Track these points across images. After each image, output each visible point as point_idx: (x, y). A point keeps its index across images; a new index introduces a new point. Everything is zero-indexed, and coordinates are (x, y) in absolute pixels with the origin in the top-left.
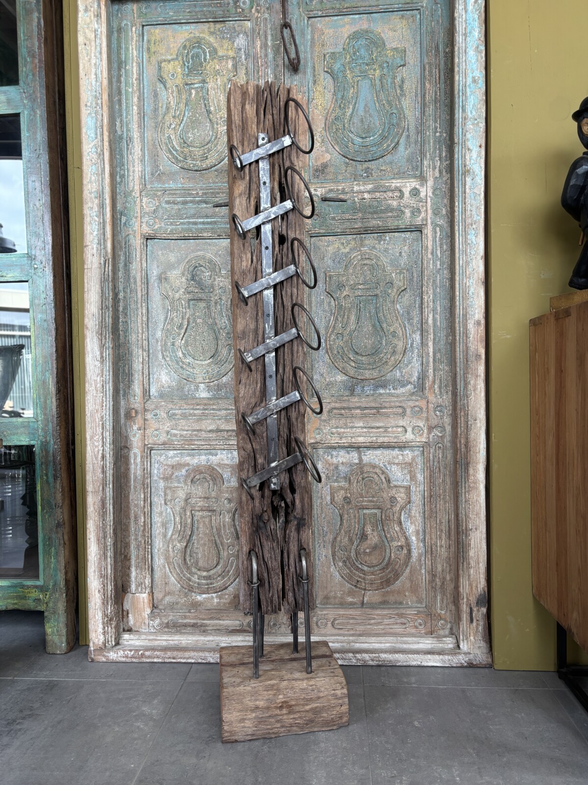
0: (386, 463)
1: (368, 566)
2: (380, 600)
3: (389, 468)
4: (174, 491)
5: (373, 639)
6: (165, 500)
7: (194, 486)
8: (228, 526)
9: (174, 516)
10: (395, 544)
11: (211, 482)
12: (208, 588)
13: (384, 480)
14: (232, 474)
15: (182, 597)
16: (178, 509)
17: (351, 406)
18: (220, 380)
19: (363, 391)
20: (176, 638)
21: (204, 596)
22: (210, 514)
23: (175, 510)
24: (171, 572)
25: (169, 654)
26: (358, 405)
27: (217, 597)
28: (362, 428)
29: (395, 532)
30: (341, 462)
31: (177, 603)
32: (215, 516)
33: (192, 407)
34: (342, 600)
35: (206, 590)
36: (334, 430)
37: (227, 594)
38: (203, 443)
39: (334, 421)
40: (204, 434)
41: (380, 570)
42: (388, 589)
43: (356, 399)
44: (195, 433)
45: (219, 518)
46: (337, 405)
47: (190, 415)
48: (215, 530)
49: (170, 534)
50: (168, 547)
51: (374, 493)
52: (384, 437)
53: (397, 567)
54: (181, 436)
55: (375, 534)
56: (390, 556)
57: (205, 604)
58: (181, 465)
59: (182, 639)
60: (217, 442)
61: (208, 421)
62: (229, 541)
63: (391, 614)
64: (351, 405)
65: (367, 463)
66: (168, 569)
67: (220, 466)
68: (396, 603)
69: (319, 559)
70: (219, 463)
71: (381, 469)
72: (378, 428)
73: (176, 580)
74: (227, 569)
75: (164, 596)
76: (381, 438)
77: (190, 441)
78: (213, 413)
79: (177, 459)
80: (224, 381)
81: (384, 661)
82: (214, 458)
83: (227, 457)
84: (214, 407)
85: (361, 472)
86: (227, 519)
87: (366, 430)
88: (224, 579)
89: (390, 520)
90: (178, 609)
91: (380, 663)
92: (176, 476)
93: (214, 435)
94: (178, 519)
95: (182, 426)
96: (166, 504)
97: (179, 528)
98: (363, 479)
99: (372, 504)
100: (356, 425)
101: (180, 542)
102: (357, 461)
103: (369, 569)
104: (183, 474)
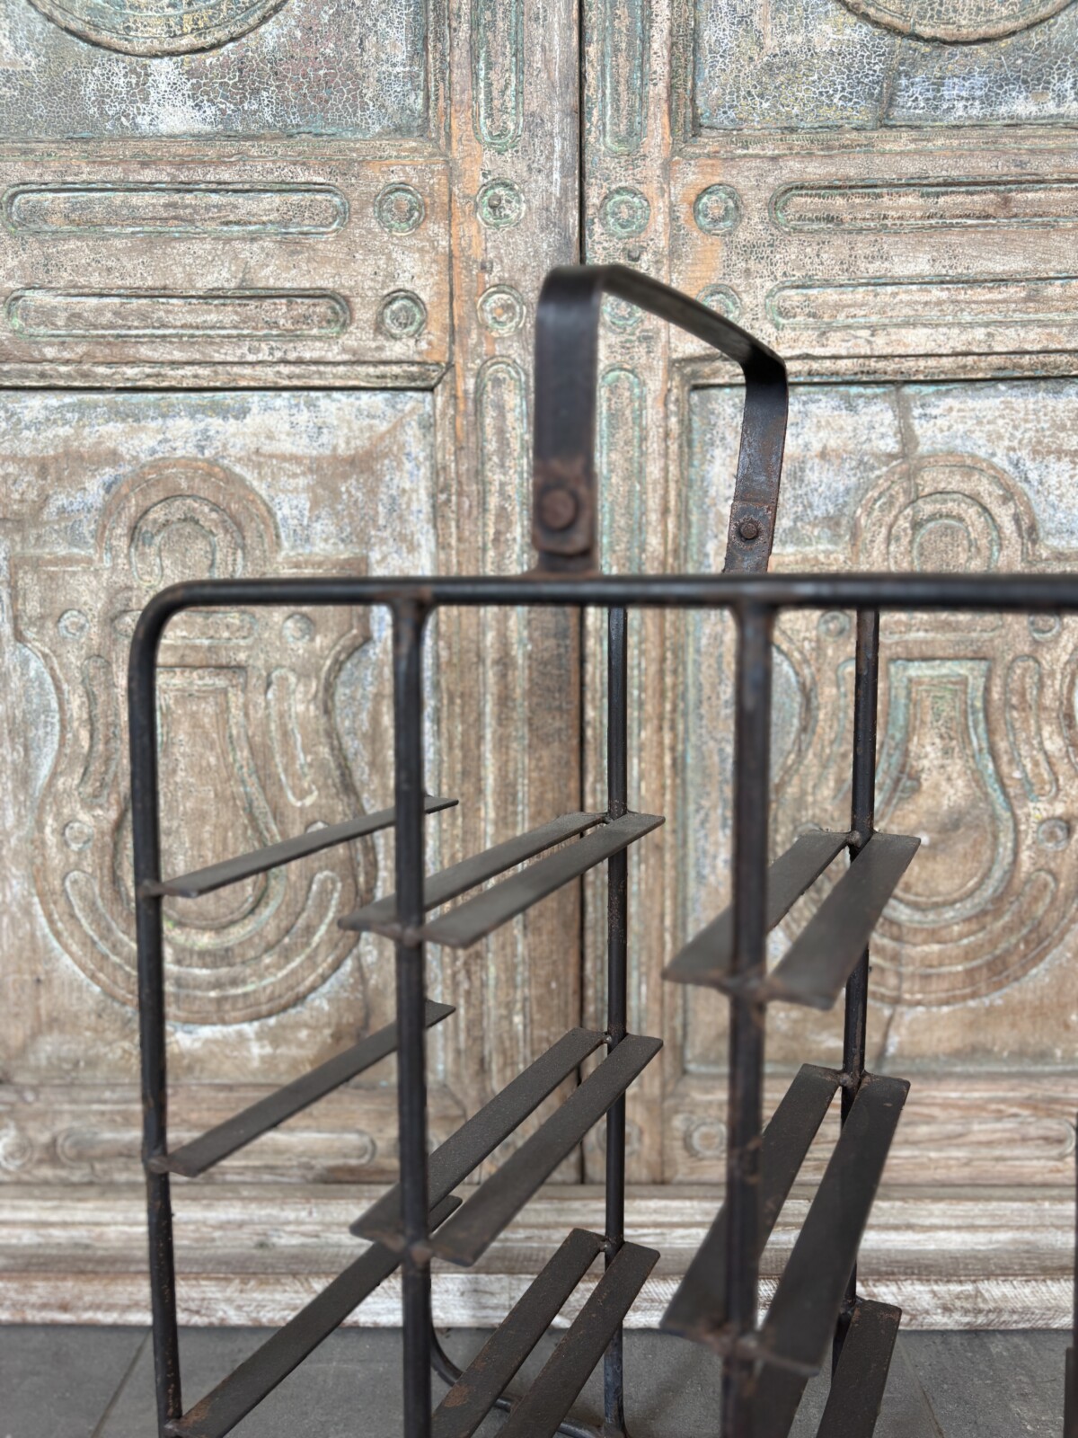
0: (1024, 453)
1: (916, 906)
2: (957, 1043)
3: (1033, 476)
4: (52, 577)
5: (937, 1211)
6: (16, 619)
7: (143, 556)
8: (304, 736)
9: (58, 689)
10: (1037, 810)
11: (221, 538)
12: (220, 1001)
13: (1009, 527)
14: (315, 503)
15: (110, 1035)
16: (74, 658)
17: (876, 176)
18: (250, 40)
19: (934, 103)
20: (80, 1216)
21: (206, 1032)
22: (221, 682)
23: (62, 666)
24: (57, 935)
25: (42, 1289)
26: (911, 167)
27: (260, 1036)
28: (924, 282)
29: (1040, 757)
30: (816, 447)
31: (92, 1063)
32: (244, 690)
33: (117, 174)
34: (795, 1046)
35: (211, 1008)
36: (795, 296)
37: (306, 1025)
38: (178, 355)
39: (793, 249)
40: (178, 313)
41: (968, 920)
42: (997, 999)
43: (904, 141)
44: (135, 303)
45: (261, 700)
46: (815, 170)
47: (114, 216)
48: (246, 753)
49: (44, 771)
50: (40, 826)
52: (1025, 324)
53: (1040, 909)
54: (75, 317)
55: (956, 766)
56: (1015, 861)
57: (213, 1065)
58: (81, 457)
59: (106, 1217)
60: (242, 351)
61: (197, 247)
62: (309, 801)
63: (1003, 1100)
64: (883, 169)
65: (933, 454)
66: (42, 920)
67: (259, 466)
68: (1020, 1054)
69: (701, 878)
70: (257, 452)
71: (998, 478)
72: (1000, 281)
73: (83, 968)
74: (301, 922)
75: (35, 1034)
76: (1011, 332)
77: (117, 346)
78: (219, 207)
79: (64, 431)
80: (271, 42)
81: (999, 1311)
82: (232, 425)
83: (293, 425)
84: (226, 175)
85: (907, 492)
86: (301, 704)
87: (944, 295)
88: (288, 959)
89: (1024, 706)
90: (94, 1086)
91: (981, 1320)
92: (62, 511)
93: (227, 315)
94: (76, 704)
95: (76, 270)
96: (19, 636)
97: (85, 744)
98: (916, 525)
99: (951, 636)
100: (900, 269)
101: (90, 803)
102: (891, 445)
103: (918, 916)
104: (90, 500)
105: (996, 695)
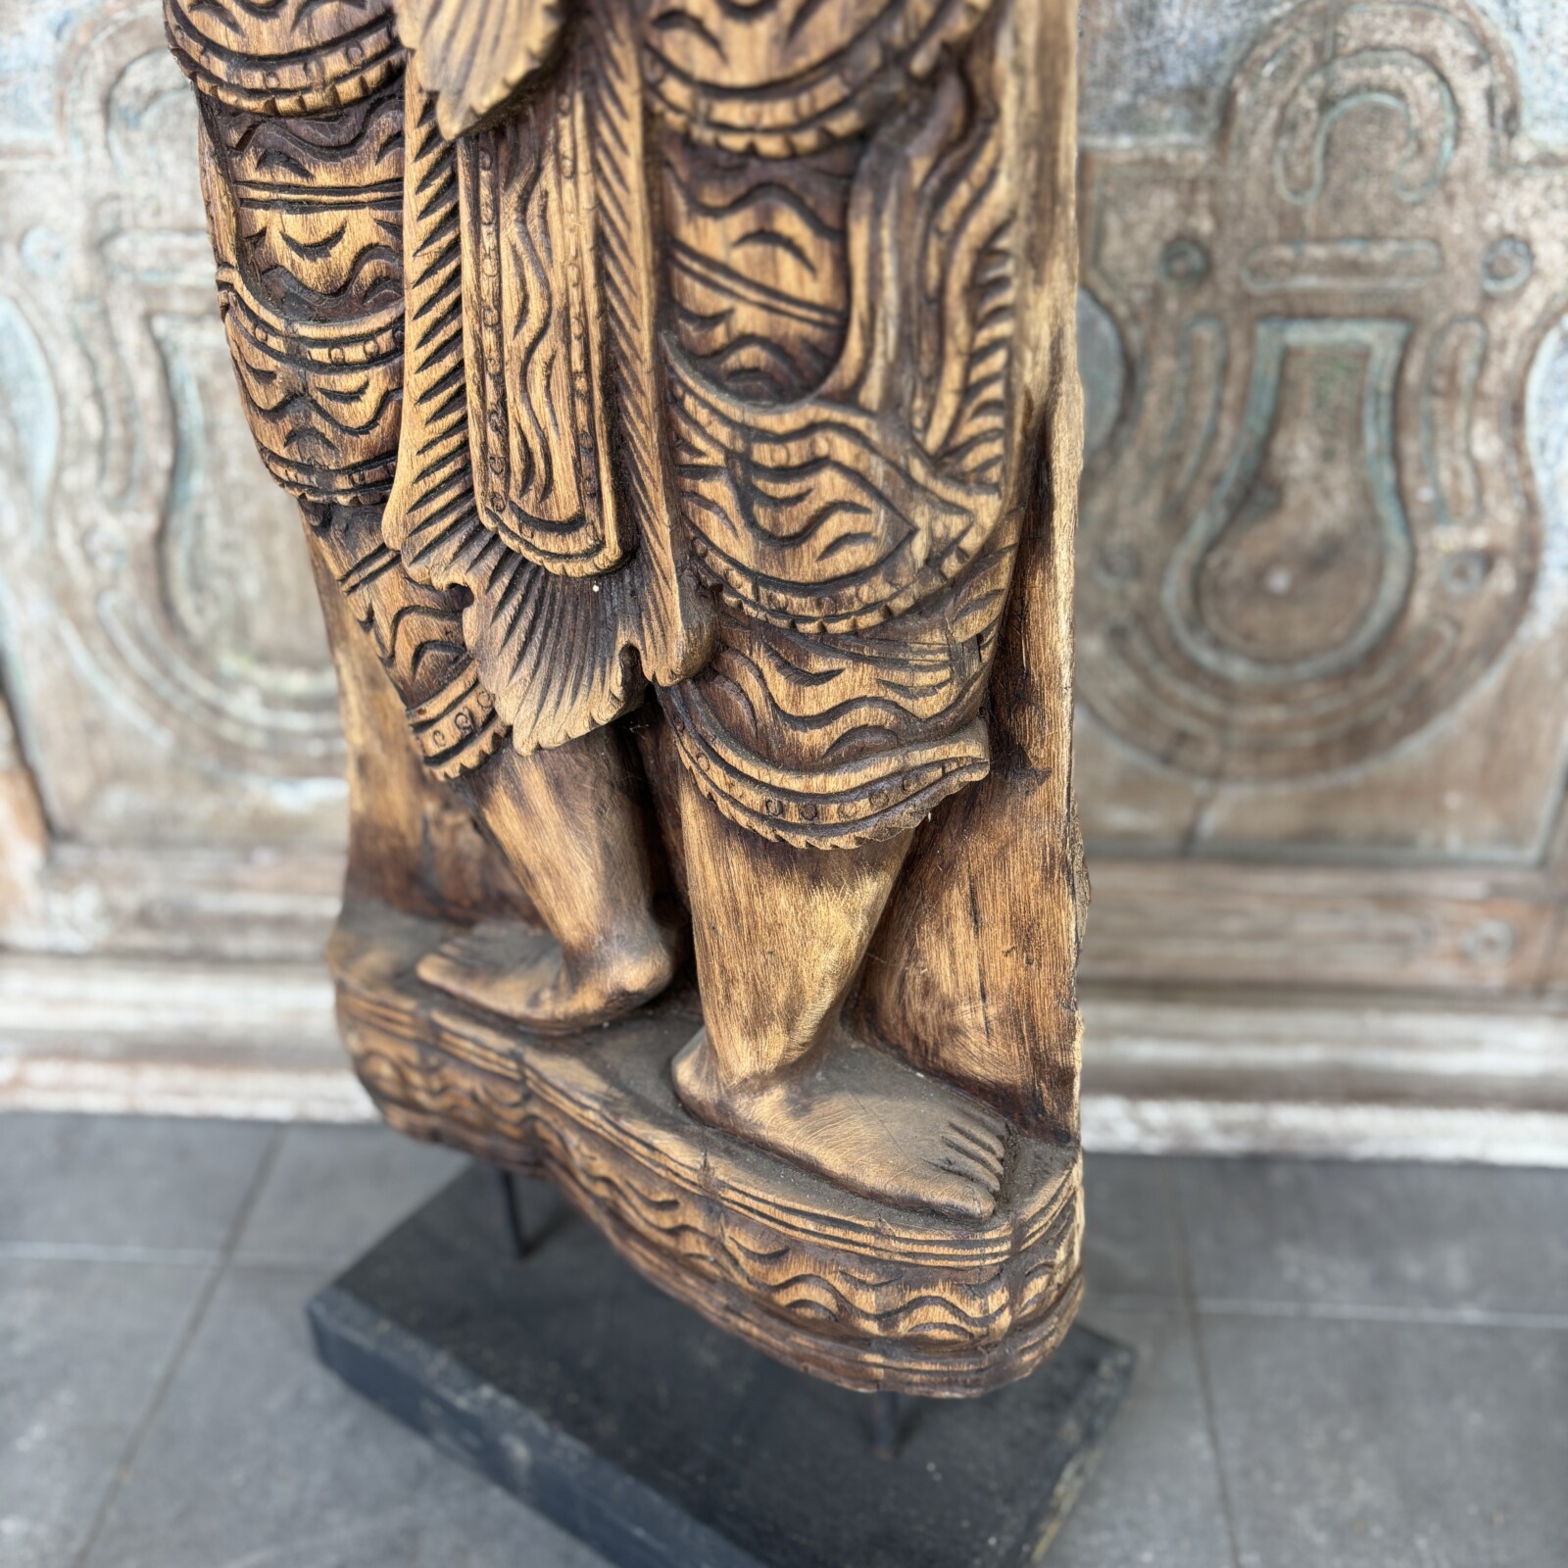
1: (1256, 661)
2: (1294, 825)
3: (1529, 21)
5: (1231, 1019)
9: (42, 345)
15: (191, 790)
20: (188, 995)
21: (316, 788)
23: (42, 313)
31: (174, 820)
41: (1328, 678)
42: (1353, 776)
49: (45, 459)
50: (52, 534)
51: (1380, 210)
53: (1429, 666)
59: (221, 997)
66: (80, 651)
68: (1373, 840)
71: (1471, 25)
73: (144, 712)
75: (98, 786)
98: (1326, 103)
99: (1357, 283)
101: (116, 504)
103: (1259, 672)
104: (33, 51)
105: (1413, 374)
